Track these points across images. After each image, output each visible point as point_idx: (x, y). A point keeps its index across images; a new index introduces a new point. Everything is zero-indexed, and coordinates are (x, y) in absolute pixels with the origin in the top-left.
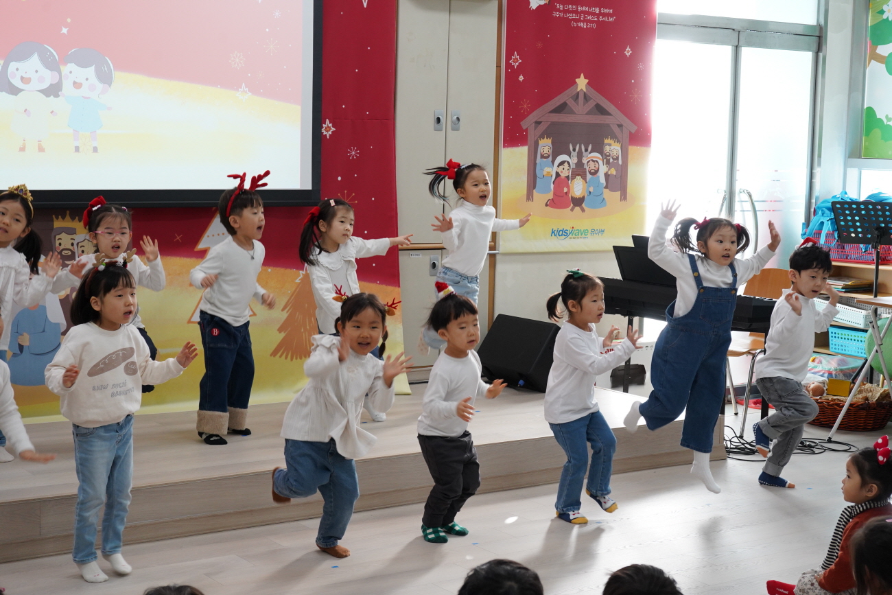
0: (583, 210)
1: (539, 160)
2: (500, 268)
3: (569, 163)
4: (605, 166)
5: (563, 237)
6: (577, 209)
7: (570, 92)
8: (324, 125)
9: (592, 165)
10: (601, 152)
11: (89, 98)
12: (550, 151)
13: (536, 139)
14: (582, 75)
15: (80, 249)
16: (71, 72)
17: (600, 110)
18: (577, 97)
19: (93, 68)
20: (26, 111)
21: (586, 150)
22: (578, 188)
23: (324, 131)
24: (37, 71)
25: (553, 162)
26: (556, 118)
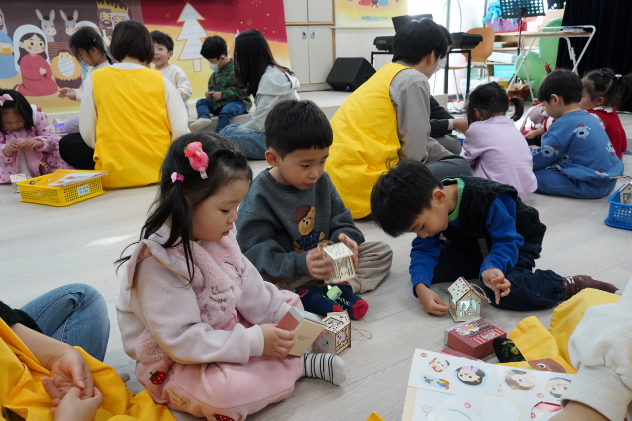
0: (377, 7)
2: (337, 35)
5: (368, 20)
6: (374, 6)
15: (115, 21)
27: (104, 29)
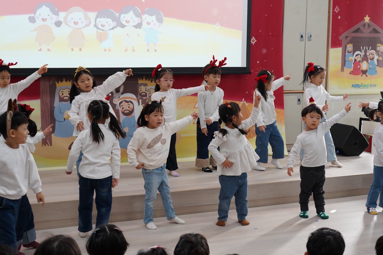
0: (367, 76)
1: (347, 54)
3: (360, 55)
4: (377, 56)
5: (357, 88)
6: (364, 75)
7: (362, 23)
8: (252, 39)
9: (371, 56)
10: (375, 49)
11: (153, 29)
12: (352, 50)
13: (345, 44)
14: (367, 15)
15: (149, 92)
16: (146, 18)
17: (375, 31)
18: (364, 25)
19: (155, 16)
20: (127, 34)
21: (369, 49)
22: (364, 66)
23: (252, 42)
24: (132, 18)
25: (353, 54)
26: (355, 35)
27: (140, 99)
